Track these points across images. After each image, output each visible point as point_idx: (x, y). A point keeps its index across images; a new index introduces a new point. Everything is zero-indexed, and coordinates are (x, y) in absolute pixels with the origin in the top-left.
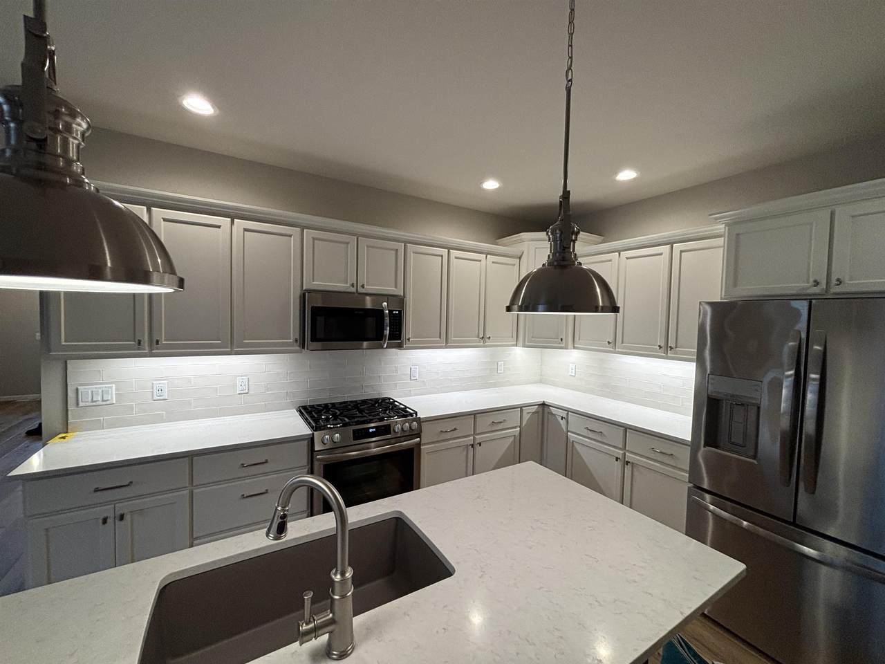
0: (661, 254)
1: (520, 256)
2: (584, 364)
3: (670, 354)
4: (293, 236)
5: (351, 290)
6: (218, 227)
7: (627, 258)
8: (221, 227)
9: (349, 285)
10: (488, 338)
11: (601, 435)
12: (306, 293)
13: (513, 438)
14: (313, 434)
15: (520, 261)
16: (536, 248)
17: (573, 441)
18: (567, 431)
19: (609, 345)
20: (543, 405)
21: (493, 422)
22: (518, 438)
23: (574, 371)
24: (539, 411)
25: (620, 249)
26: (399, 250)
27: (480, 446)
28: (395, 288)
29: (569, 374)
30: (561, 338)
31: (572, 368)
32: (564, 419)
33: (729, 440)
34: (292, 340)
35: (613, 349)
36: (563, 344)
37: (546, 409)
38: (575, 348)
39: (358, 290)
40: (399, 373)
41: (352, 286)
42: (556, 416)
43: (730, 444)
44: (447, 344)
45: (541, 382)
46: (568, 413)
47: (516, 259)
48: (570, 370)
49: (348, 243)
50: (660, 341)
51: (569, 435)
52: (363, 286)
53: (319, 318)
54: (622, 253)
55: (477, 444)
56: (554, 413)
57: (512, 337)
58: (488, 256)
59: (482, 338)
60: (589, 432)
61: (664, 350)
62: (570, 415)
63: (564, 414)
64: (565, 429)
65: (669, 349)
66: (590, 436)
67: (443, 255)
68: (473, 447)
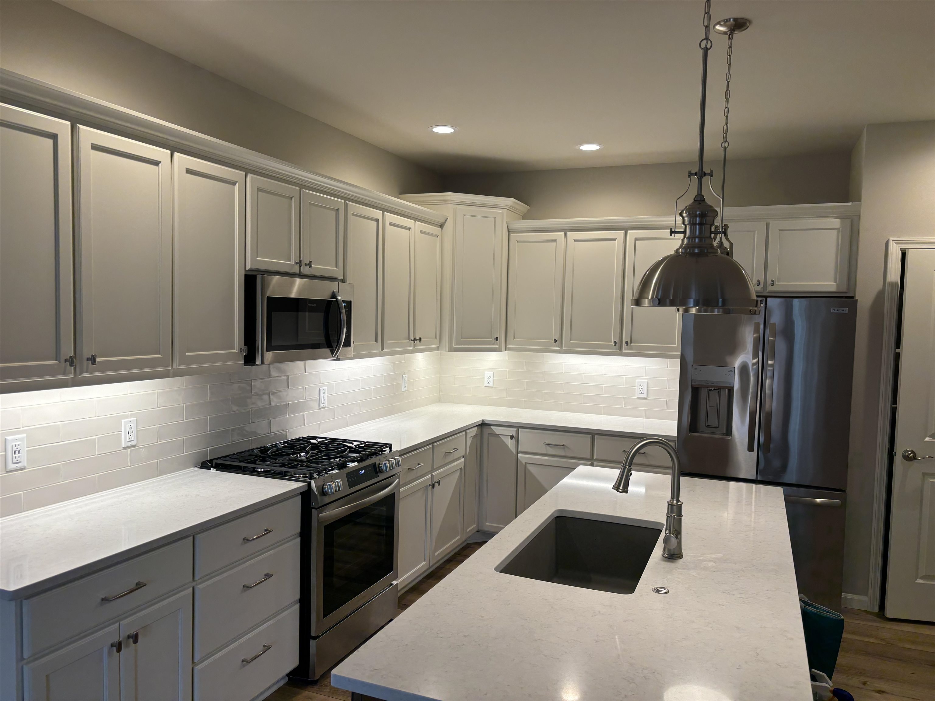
0: (614, 240)
1: (442, 224)
2: (506, 370)
3: (625, 349)
4: (237, 184)
5: (296, 270)
6: (156, 163)
7: (575, 240)
8: (160, 164)
9: (292, 262)
10: (419, 340)
11: (564, 448)
12: (257, 275)
13: (459, 472)
14: (309, 484)
15: (443, 230)
16: (464, 215)
17: (526, 463)
18: (518, 453)
19: (556, 343)
20: (481, 426)
21: (446, 452)
22: (463, 471)
23: (491, 380)
24: (478, 434)
25: (567, 228)
26: (339, 210)
27: (439, 484)
28: (336, 268)
29: (485, 385)
30: (496, 337)
31: (489, 376)
32: (513, 438)
33: (706, 424)
34: (237, 351)
35: (559, 348)
36: (497, 345)
37: (486, 430)
38: (507, 349)
39: (301, 271)
40: (308, 399)
41: (296, 264)
42: (500, 436)
43: (706, 428)
44: (383, 349)
45: (440, 400)
46: (518, 430)
47: (439, 227)
48: (486, 380)
49: (291, 198)
50: (614, 336)
51: (520, 457)
52: (310, 265)
53: (274, 314)
54: (568, 233)
55: (437, 482)
56: (497, 433)
57: (436, 338)
58: (416, 222)
59: (413, 340)
60: (548, 447)
61: (619, 345)
62: (520, 432)
63: (513, 432)
64: (514, 451)
65: (624, 345)
66: (549, 453)
67: (378, 219)
68: (433, 487)
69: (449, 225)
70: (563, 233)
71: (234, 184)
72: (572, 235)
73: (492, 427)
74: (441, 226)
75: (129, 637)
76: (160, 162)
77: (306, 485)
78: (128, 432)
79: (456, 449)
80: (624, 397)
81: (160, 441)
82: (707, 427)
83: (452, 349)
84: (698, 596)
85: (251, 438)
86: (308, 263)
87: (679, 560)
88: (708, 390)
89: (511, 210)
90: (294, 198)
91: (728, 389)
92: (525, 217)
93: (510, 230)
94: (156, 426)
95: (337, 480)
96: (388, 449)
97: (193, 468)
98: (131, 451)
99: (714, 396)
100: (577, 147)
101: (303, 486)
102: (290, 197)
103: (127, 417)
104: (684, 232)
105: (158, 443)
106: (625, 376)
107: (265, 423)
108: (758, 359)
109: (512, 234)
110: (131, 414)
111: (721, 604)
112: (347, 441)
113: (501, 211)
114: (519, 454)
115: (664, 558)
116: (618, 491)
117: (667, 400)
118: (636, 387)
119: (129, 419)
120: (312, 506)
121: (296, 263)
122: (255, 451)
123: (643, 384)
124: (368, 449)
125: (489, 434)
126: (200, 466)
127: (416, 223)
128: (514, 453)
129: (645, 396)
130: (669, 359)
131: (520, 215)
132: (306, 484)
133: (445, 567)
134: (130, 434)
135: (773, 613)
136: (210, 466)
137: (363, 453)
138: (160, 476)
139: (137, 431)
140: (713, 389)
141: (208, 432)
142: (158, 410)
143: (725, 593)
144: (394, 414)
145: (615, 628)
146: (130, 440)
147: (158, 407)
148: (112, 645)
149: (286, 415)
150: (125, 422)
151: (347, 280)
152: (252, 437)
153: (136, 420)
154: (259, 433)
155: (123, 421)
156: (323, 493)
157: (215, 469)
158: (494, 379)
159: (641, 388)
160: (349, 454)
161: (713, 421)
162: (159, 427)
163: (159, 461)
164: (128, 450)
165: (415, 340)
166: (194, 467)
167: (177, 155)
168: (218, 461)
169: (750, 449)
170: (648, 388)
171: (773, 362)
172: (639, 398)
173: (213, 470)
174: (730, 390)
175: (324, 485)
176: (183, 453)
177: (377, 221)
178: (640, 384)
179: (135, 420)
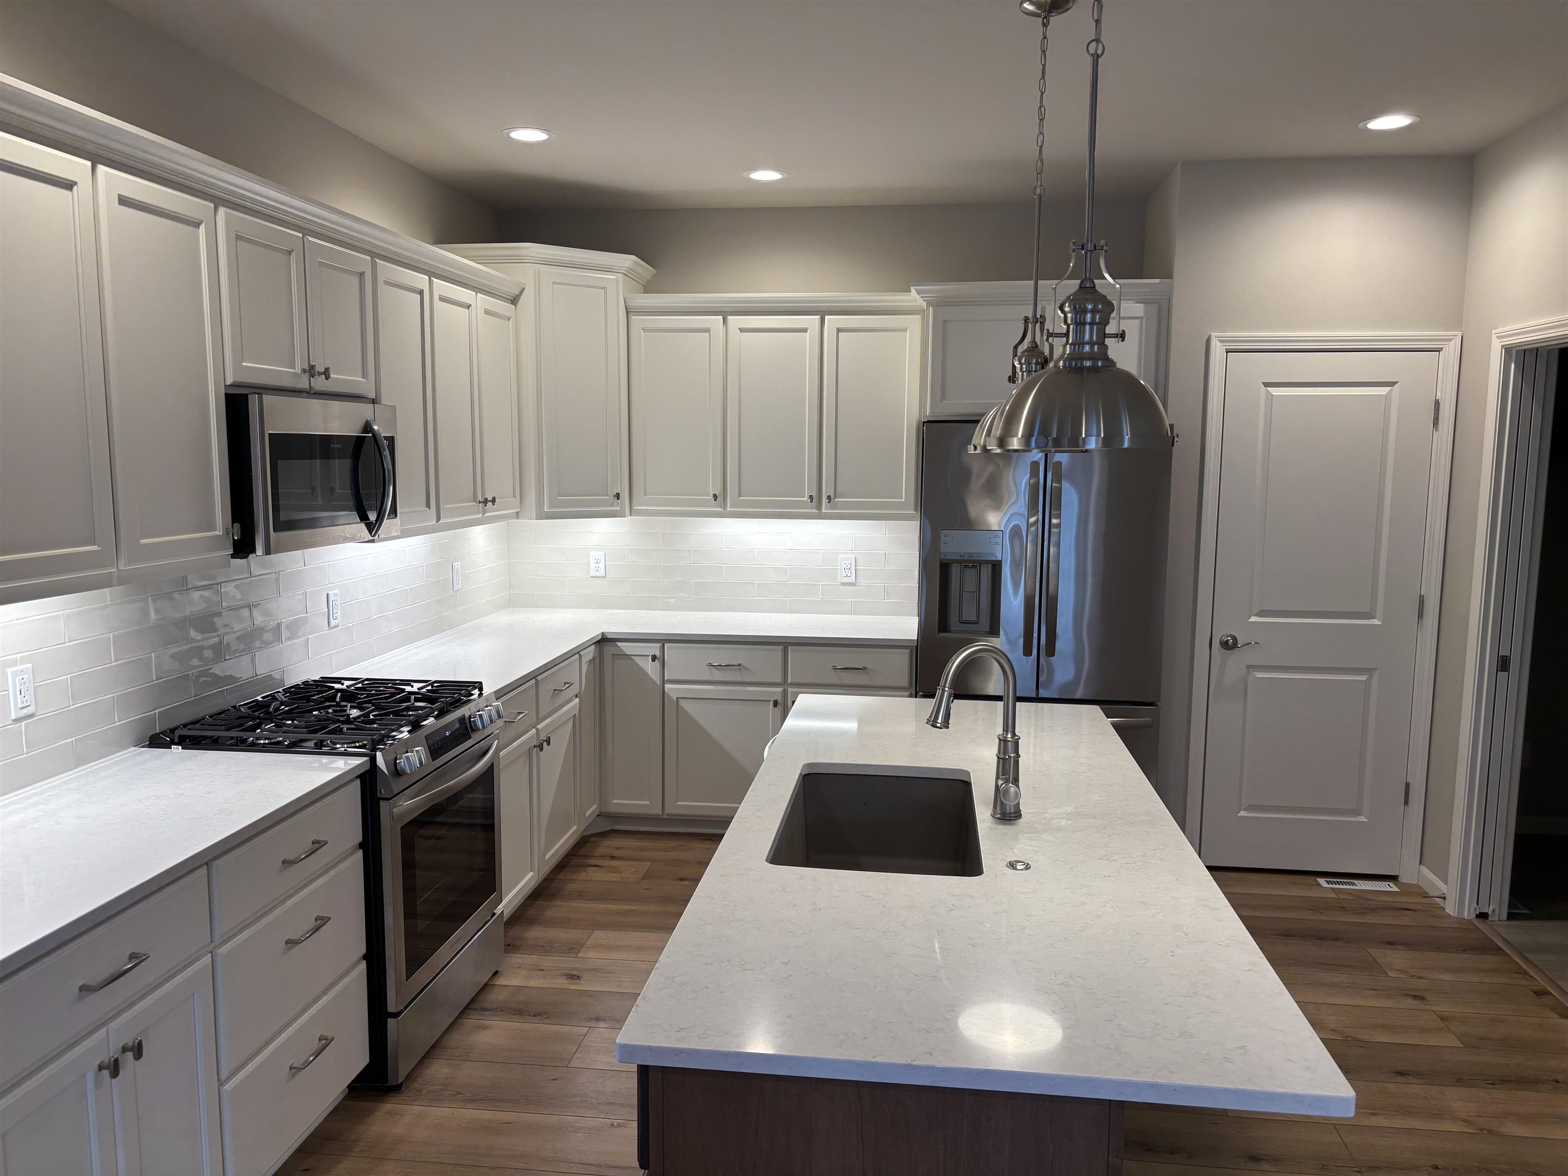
1: (514, 298)
2: (626, 548)
3: (826, 509)
4: (202, 227)
5: (303, 384)
6: (69, 185)
7: (740, 330)
8: (75, 187)
9: (298, 370)
10: (492, 501)
11: (740, 670)
12: (249, 395)
13: (572, 722)
14: (373, 759)
15: (517, 308)
16: (554, 283)
17: (678, 698)
18: (664, 682)
19: (716, 501)
20: (600, 643)
21: (555, 690)
22: (577, 719)
23: (602, 565)
24: (596, 657)
25: (726, 309)
26: (364, 276)
27: (549, 744)
28: (364, 378)
29: (591, 575)
30: (617, 493)
31: (597, 559)
32: (656, 660)
33: (959, 618)
34: (220, 531)
35: (721, 508)
36: (618, 506)
37: (609, 650)
38: (633, 512)
39: (312, 384)
40: (310, 612)
41: (304, 373)
42: (632, 657)
43: (961, 624)
44: (438, 519)
45: (511, 603)
46: (663, 645)
47: (508, 303)
48: (593, 565)
49: (290, 253)
50: (808, 489)
51: (668, 689)
52: (326, 374)
53: (280, 463)
54: (729, 317)
55: (546, 741)
56: (628, 654)
57: (514, 496)
58: (478, 294)
59: (484, 502)
60: (714, 670)
61: (816, 502)
62: (667, 649)
63: (655, 649)
64: (658, 682)
65: (825, 500)
66: (716, 678)
67: (423, 290)
68: (542, 750)
69: (527, 299)
70: (721, 317)
71: (197, 225)
72: (735, 321)
73: (619, 644)
74: (514, 301)
75: (124, 1049)
76: (75, 183)
77: (368, 760)
78: (20, 691)
79: (570, 683)
80: (820, 583)
81: (74, 703)
82: (963, 623)
83: (542, 516)
84: (1072, 868)
85: (225, 688)
86: (324, 371)
87: (1019, 820)
88: (963, 567)
89: (630, 275)
90: (294, 253)
91: (992, 564)
92: (648, 288)
93: (629, 310)
94: (66, 677)
95: (417, 749)
96: (476, 692)
97: (133, 749)
98: (26, 725)
99: (970, 574)
100: (745, 174)
101: (365, 761)
102: (288, 251)
103: (14, 663)
104: (1067, 335)
105: (72, 707)
106: (821, 551)
107: (246, 659)
108: (1037, 516)
109: (633, 317)
110: (21, 658)
111: (1107, 875)
112: (398, 682)
113: (614, 277)
114: (666, 685)
115: (997, 820)
116: (934, 726)
117: (886, 585)
118: (839, 567)
119: (20, 667)
120: (379, 795)
121: (304, 371)
122: (242, 709)
123: (849, 562)
124: (447, 693)
125: (613, 655)
126: (148, 743)
127: (478, 296)
128: (658, 683)
129: (852, 580)
130: (887, 521)
131: (640, 283)
132: (366, 758)
133: (558, 878)
134: (23, 695)
135: (1177, 878)
136: (168, 743)
137: (443, 699)
138: (78, 766)
139: (35, 687)
140: (970, 565)
141: (154, 681)
142: (67, 646)
143: (1104, 859)
144: (444, 631)
145: (988, 926)
146: (24, 705)
147: (67, 641)
148: (101, 1068)
149: (278, 642)
150: (12, 672)
151: (381, 400)
152: (227, 686)
153: (31, 669)
154: (239, 676)
155: (9, 671)
156: (397, 772)
157: (180, 747)
158: (606, 563)
159: (846, 568)
160: (415, 703)
161: (969, 614)
162: (71, 677)
163: (75, 740)
164: (21, 725)
165: (486, 501)
166: (135, 746)
167: (101, 169)
168: (185, 732)
169: (1027, 652)
170: (857, 568)
171: (1059, 520)
172: (843, 584)
173: (177, 749)
174: (996, 567)
175: (396, 759)
176: (115, 723)
177: (421, 293)
178: (845, 562)
179: (29, 667)
